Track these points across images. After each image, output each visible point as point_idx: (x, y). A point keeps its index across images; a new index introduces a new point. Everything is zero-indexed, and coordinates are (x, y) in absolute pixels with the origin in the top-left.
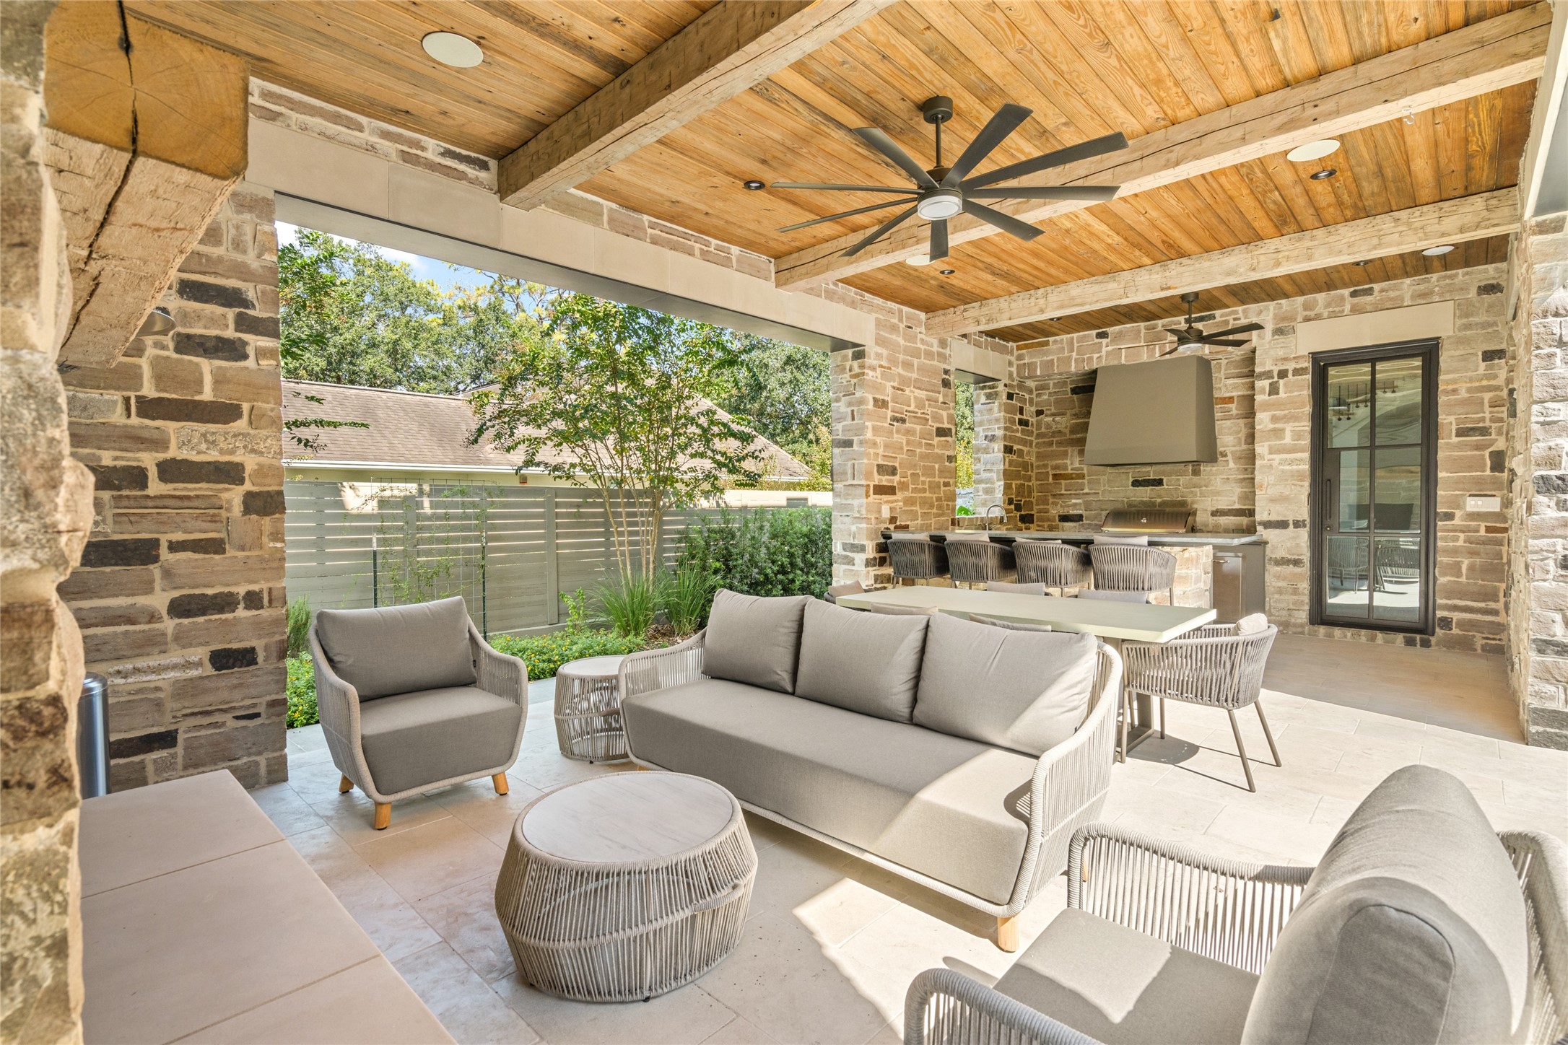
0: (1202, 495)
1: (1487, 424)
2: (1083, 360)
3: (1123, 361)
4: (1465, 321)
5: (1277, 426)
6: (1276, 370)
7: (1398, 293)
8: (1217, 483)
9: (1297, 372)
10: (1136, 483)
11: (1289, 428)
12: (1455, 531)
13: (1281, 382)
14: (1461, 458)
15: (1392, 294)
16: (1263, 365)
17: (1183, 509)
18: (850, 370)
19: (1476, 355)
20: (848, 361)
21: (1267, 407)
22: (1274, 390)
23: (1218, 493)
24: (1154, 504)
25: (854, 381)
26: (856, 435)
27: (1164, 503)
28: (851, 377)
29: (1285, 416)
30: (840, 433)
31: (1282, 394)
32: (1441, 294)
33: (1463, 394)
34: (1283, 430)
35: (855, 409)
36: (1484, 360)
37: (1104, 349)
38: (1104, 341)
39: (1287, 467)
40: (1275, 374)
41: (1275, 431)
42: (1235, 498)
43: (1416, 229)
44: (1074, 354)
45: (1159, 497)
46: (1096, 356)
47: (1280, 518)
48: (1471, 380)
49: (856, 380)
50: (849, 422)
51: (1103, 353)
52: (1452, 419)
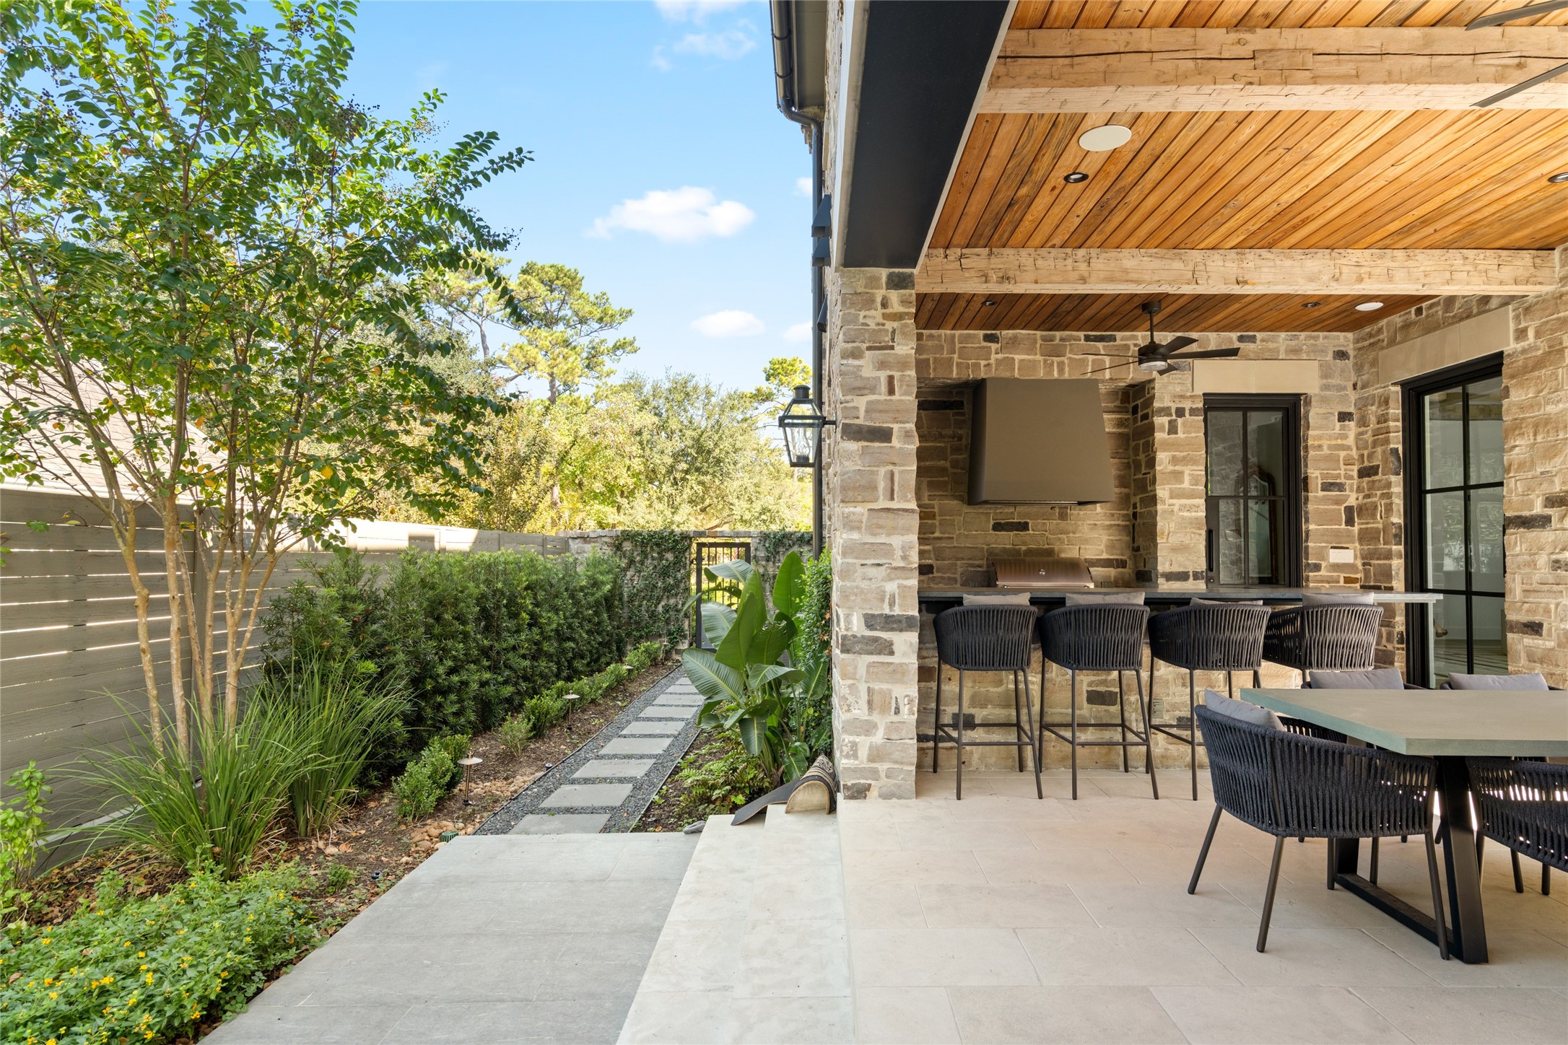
0: (1070, 543)
1: (1342, 480)
2: (968, 367)
3: (1016, 375)
4: (1325, 381)
5: (1177, 468)
6: (1174, 406)
7: (1275, 345)
8: (1085, 530)
9: (1193, 412)
10: (998, 527)
11: (1187, 471)
12: (1322, 581)
13: (1180, 421)
14: (1326, 511)
15: (1271, 345)
16: (1162, 400)
17: (1050, 559)
18: (884, 305)
19: (1332, 414)
20: (879, 287)
21: (1167, 446)
22: (1173, 429)
23: (1086, 541)
24: (1018, 551)
25: (890, 325)
26: (896, 421)
27: (1030, 552)
28: (885, 316)
29: (1184, 458)
30: (862, 413)
31: (1181, 435)
32: (1308, 353)
33: (1326, 451)
34: (1182, 473)
35: (897, 374)
36: (1339, 421)
37: (993, 356)
38: (994, 346)
39: (1186, 514)
40: (1173, 411)
41: (1174, 472)
42: (1102, 547)
43: (1480, 272)
44: (956, 356)
45: (1024, 543)
46: (983, 363)
47: (1181, 570)
48: (1330, 438)
49: (895, 324)
50: (882, 396)
51: (992, 361)
52: (1317, 473)
